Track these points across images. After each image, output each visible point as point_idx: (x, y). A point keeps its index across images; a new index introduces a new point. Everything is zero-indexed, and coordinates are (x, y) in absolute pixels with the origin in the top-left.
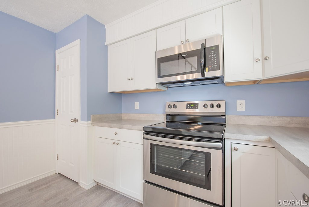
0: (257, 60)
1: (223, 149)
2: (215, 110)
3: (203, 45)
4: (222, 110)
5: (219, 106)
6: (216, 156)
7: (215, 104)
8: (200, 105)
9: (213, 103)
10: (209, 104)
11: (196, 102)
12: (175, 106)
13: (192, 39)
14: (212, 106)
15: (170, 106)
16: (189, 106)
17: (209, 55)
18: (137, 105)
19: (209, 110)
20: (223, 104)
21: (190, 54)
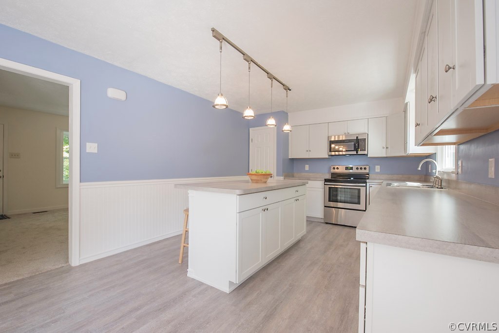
0: (383, 148)
1: (366, 186)
2: (363, 171)
3: (357, 137)
4: (367, 171)
5: (365, 169)
6: (363, 190)
7: (363, 167)
8: (354, 168)
9: (358, 167)
10: (359, 168)
11: (351, 166)
12: (338, 168)
13: (351, 132)
14: (361, 168)
15: (334, 168)
16: (347, 168)
17: (360, 143)
18: (307, 167)
19: (359, 171)
20: (367, 167)
21: (350, 141)
